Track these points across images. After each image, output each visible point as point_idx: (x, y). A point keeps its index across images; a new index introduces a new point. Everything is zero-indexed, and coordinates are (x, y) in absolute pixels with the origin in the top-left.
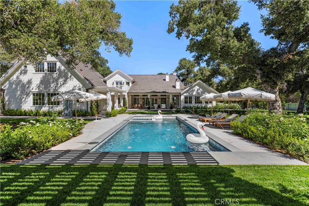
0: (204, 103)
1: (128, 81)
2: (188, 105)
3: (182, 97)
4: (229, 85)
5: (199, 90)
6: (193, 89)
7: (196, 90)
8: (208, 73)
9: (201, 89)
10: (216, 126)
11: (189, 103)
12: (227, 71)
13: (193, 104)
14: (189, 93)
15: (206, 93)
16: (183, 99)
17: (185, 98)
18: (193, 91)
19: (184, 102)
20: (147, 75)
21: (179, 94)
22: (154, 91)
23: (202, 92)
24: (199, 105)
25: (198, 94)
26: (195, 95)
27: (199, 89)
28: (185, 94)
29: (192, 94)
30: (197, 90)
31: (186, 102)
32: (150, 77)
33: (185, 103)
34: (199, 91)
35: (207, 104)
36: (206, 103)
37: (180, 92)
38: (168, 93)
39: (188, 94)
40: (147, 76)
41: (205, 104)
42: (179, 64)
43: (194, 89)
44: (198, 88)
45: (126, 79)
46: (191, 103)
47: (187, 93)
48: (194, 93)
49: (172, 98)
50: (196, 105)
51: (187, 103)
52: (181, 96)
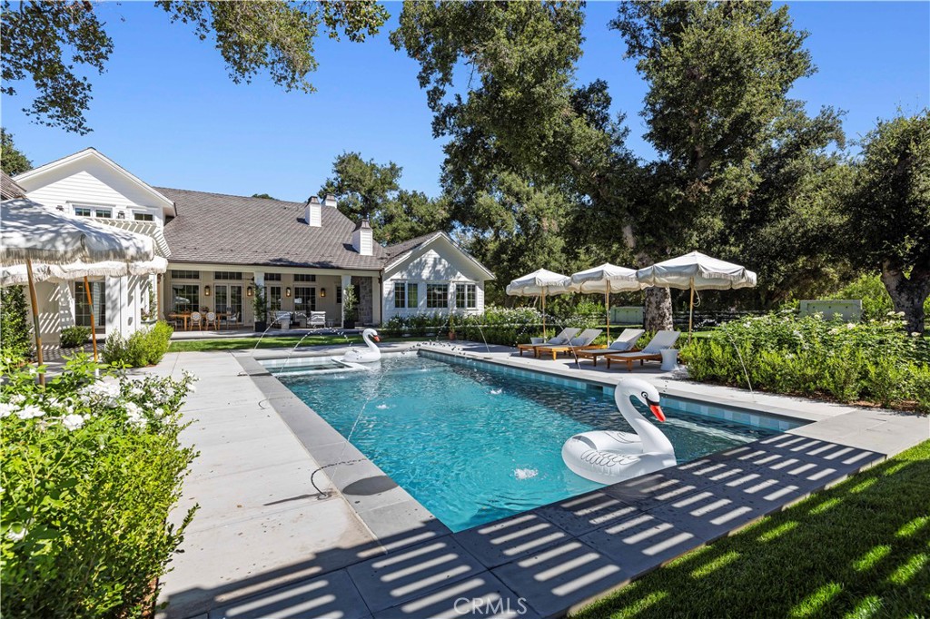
0: (453, 307)
1: (144, 210)
2: (406, 313)
3: (388, 286)
4: (505, 253)
5: (440, 264)
6: (421, 260)
7: (430, 261)
8: (443, 212)
9: (443, 260)
10: (609, 367)
11: (409, 306)
12: (497, 213)
13: (422, 309)
14: (410, 274)
15: (459, 274)
16: (389, 294)
17: (397, 288)
18: (422, 265)
19: (393, 303)
20: (221, 196)
21: (376, 275)
22: (280, 260)
23: (446, 270)
24: (440, 312)
25: (436, 278)
26: (428, 279)
27: (440, 259)
28: (397, 276)
29: (419, 275)
30: (432, 262)
31: (399, 303)
32: (233, 203)
33: (397, 306)
34: (439, 267)
35: (461, 310)
36: (458, 306)
37: (378, 267)
38: (338, 268)
39: (405, 277)
40: (221, 201)
41: (455, 308)
42: (338, 172)
43: (424, 259)
44: (437, 256)
45: (134, 202)
46: (416, 306)
47: (404, 273)
48: (426, 273)
49: (353, 287)
50: (431, 312)
51: (403, 306)
52: (384, 283)
